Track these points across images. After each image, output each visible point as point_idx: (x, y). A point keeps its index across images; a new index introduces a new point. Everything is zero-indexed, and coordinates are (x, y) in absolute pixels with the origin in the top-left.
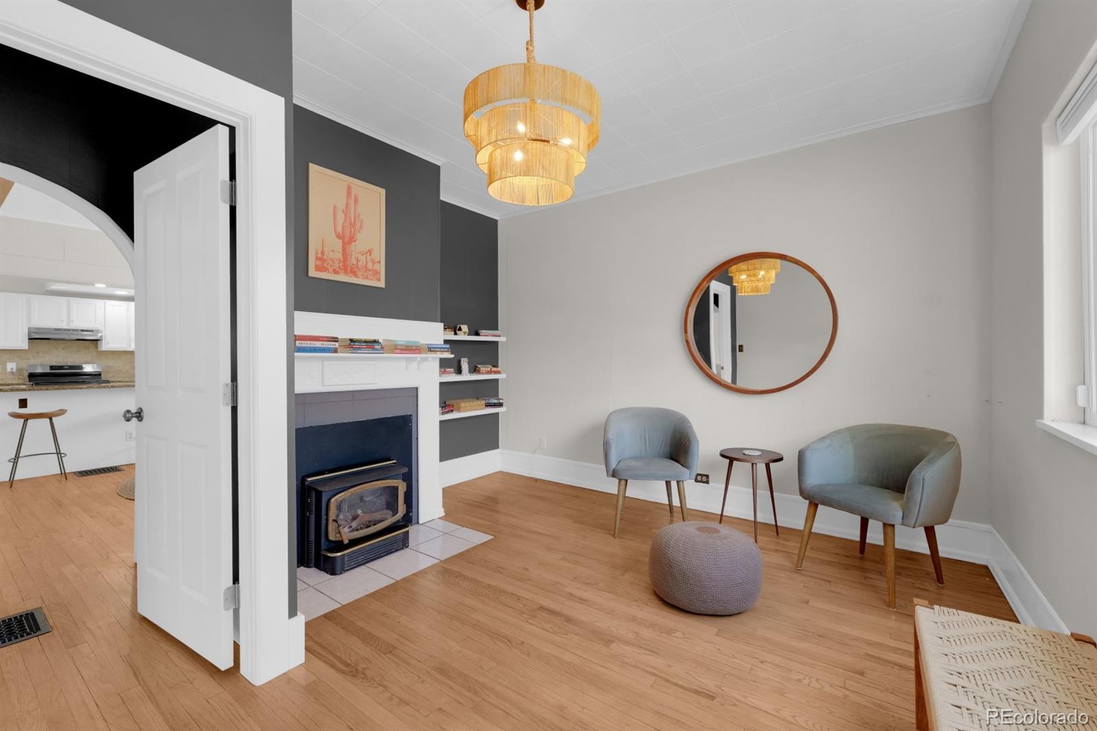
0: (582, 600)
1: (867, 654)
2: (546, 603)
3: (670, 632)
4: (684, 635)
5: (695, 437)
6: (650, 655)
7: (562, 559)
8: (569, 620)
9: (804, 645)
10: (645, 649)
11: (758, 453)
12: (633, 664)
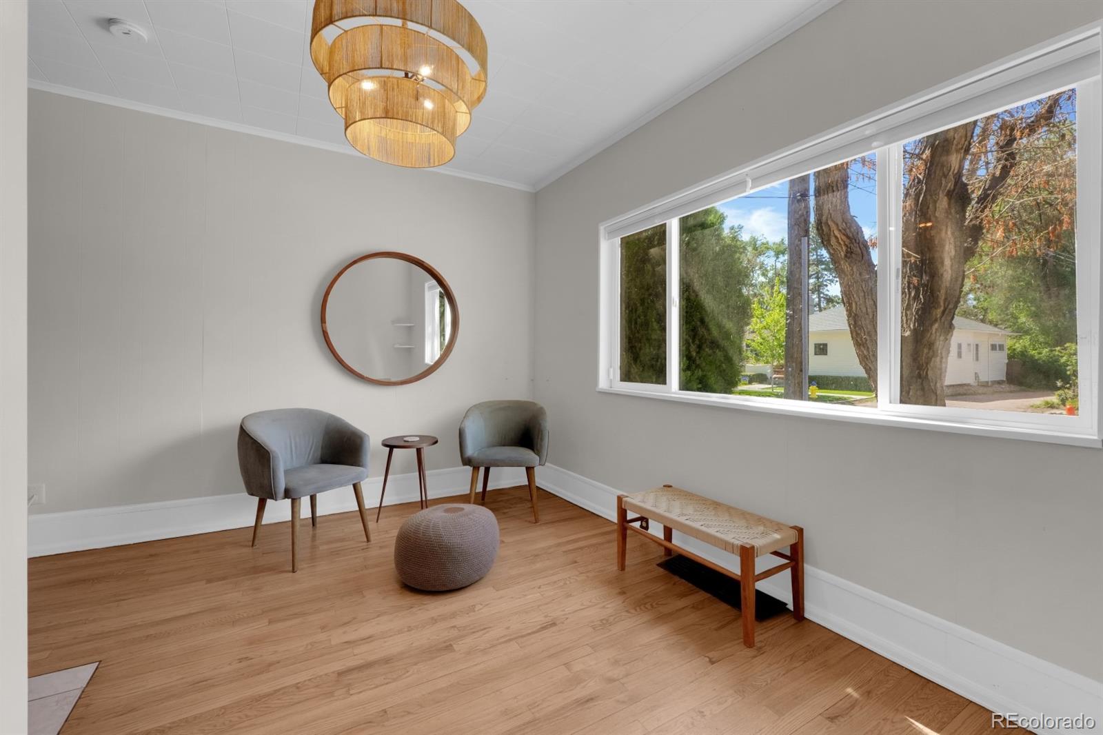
0: (368, 639)
1: (564, 552)
2: (338, 666)
3: (472, 609)
4: (481, 605)
5: (362, 432)
6: (488, 632)
7: (270, 622)
8: (387, 661)
9: (538, 565)
10: (478, 631)
11: (418, 439)
12: (488, 645)
